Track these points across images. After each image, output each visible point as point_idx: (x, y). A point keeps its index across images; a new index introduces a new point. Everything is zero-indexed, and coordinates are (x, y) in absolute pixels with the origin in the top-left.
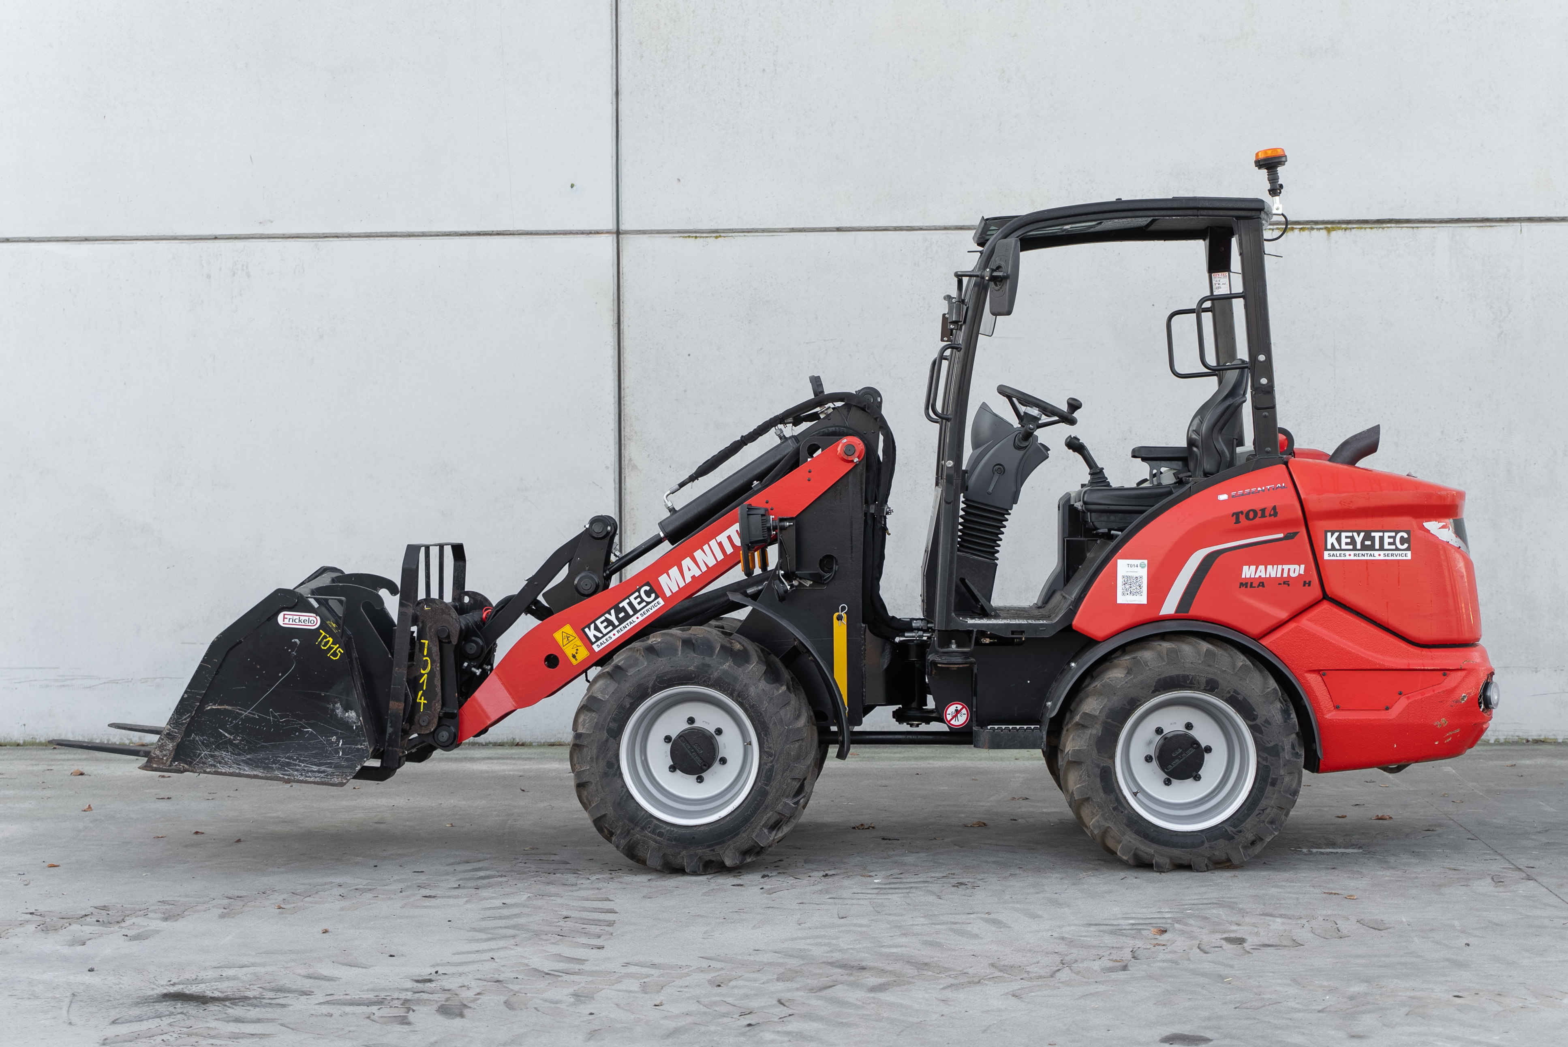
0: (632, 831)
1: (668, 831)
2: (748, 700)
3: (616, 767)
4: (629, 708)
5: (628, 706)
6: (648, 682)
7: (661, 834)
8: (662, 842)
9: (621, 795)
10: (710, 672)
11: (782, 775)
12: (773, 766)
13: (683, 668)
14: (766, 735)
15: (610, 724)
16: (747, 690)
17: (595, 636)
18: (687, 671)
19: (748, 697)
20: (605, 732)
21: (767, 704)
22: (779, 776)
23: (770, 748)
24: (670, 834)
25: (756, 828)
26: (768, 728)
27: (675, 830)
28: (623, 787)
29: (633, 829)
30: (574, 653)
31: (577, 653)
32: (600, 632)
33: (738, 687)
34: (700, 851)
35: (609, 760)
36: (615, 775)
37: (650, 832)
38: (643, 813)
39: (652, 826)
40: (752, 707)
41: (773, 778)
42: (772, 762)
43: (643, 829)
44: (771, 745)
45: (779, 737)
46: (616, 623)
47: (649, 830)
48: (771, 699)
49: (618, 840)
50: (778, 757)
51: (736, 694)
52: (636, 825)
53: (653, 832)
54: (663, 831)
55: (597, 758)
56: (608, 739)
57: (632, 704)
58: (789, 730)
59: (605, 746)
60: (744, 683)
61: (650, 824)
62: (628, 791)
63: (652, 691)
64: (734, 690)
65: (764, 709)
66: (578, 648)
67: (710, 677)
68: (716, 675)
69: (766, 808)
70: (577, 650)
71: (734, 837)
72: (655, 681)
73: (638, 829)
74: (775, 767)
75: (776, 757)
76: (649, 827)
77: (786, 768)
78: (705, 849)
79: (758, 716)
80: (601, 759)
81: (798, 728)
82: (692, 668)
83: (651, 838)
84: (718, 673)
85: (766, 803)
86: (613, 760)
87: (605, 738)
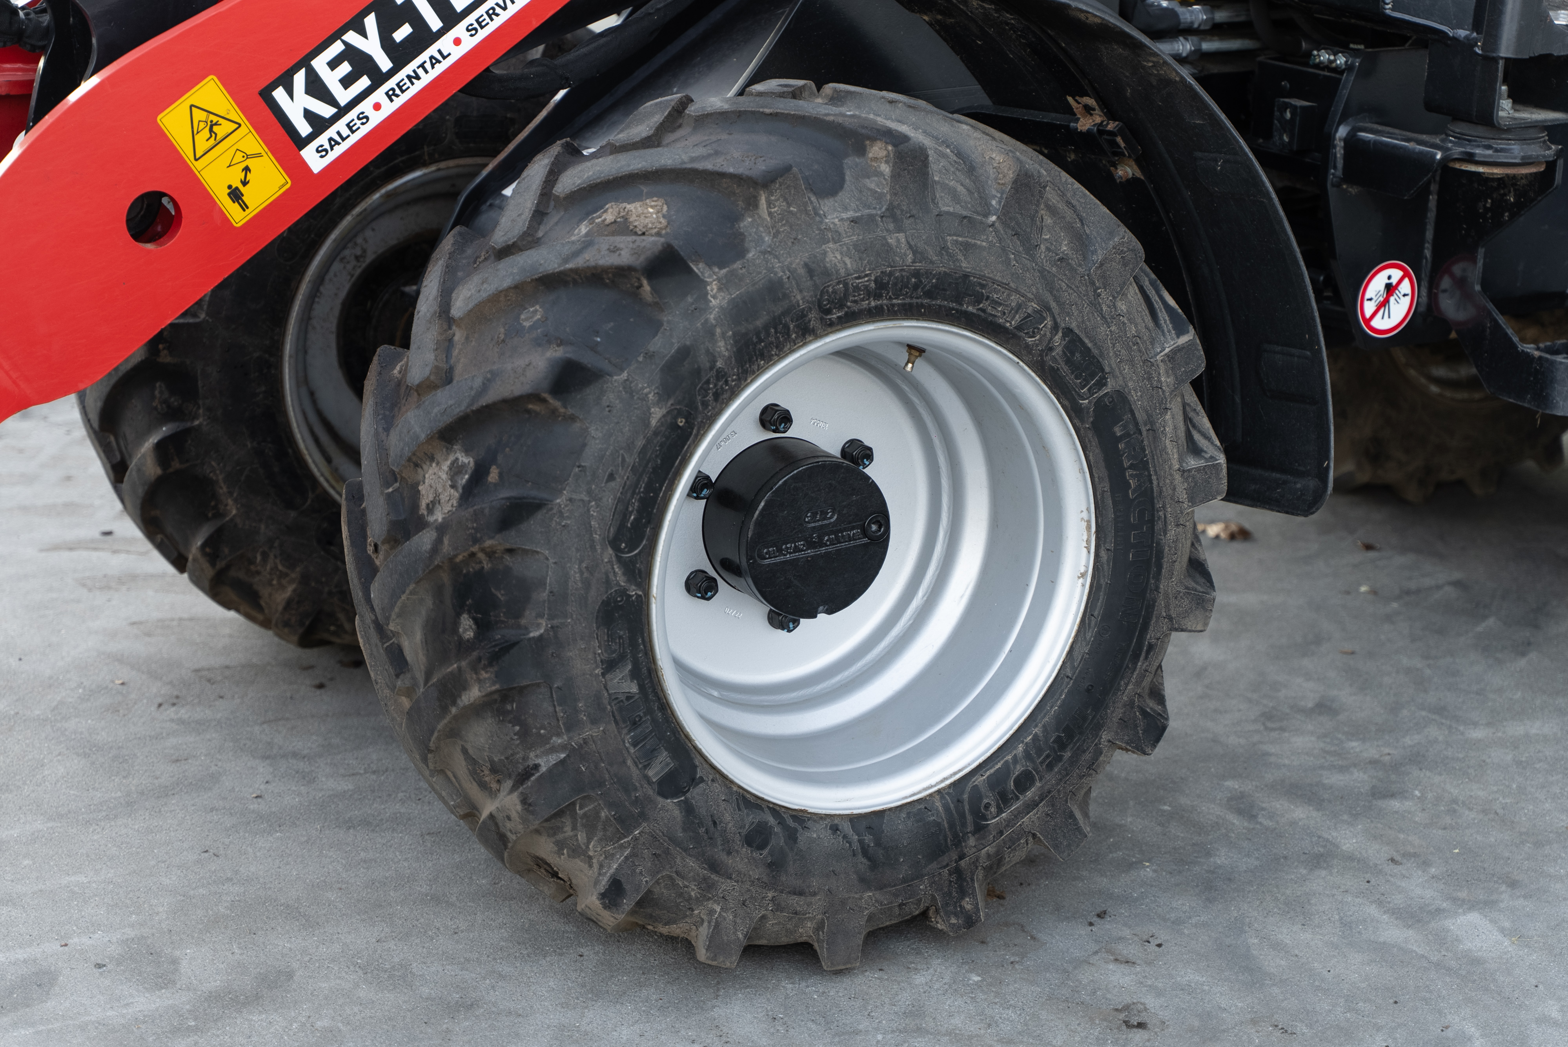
0: (963, 863)
1: (1027, 755)
2: (857, 288)
3: (771, 821)
4: (641, 687)
5: (634, 689)
6: (608, 582)
7: (1024, 782)
8: (1047, 788)
9: (856, 846)
10: (703, 361)
11: (1103, 317)
12: (1068, 331)
13: (640, 443)
14: (979, 298)
15: (651, 773)
16: (826, 273)
17: (309, 115)
18: (656, 433)
19: (846, 285)
20: (660, 799)
21: (901, 236)
22: (1103, 329)
23: (1019, 307)
24: (1039, 751)
25: (1174, 489)
26: (966, 276)
27: (1037, 730)
28: (835, 829)
29: (962, 857)
30: (237, 184)
31: (245, 183)
32: (327, 97)
33: (800, 298)
34: (1130, 687)
35: (744, 832)
36: (792, 836)
37: (1000, 811)
38: (938, 804)
39: (989, 798)
40: (881, 287)
41: (1095, 352)
42: (1056, 327)
43: (980, 829)
44: (1014, 300)
45: (1007, 262)
46: (384, 63)
47: (993, 810)
48: (891, 213)
49: (956, 915)
50: (1056, 299)
51: (813, 316)
52: (958, 841)
53: (1004, 800)
54: (1019, 769)
55: (714, 866)
56: (686, 802)
57: (635, 674)
58: (1005, 215)
59: (701, 824)
60: (802, 271)
61: (980, 798)
62: (855, 819)
63: (639, 585)
64: (802, 315)
65: (910, 258)
66: (250, 163)
67: (719, 371)
68: (723, 348)
69: (1152, 423)
70: (247, 169)
71: (1160, 567)
72: (619, 559)
73: (972, 841)
74: (1074, 325)
75: (1053, 305)
76: (987, 806)
77: (1091, 294)
78: (1135, 669)
79: (916, 287)
80: (723, 857)
81: (1015, 182)
82: (657, 414)
83: (1018, 815)
84: (723, 334)
85: (1141, 416)
86: (751, 819)
87: (677, 813)
